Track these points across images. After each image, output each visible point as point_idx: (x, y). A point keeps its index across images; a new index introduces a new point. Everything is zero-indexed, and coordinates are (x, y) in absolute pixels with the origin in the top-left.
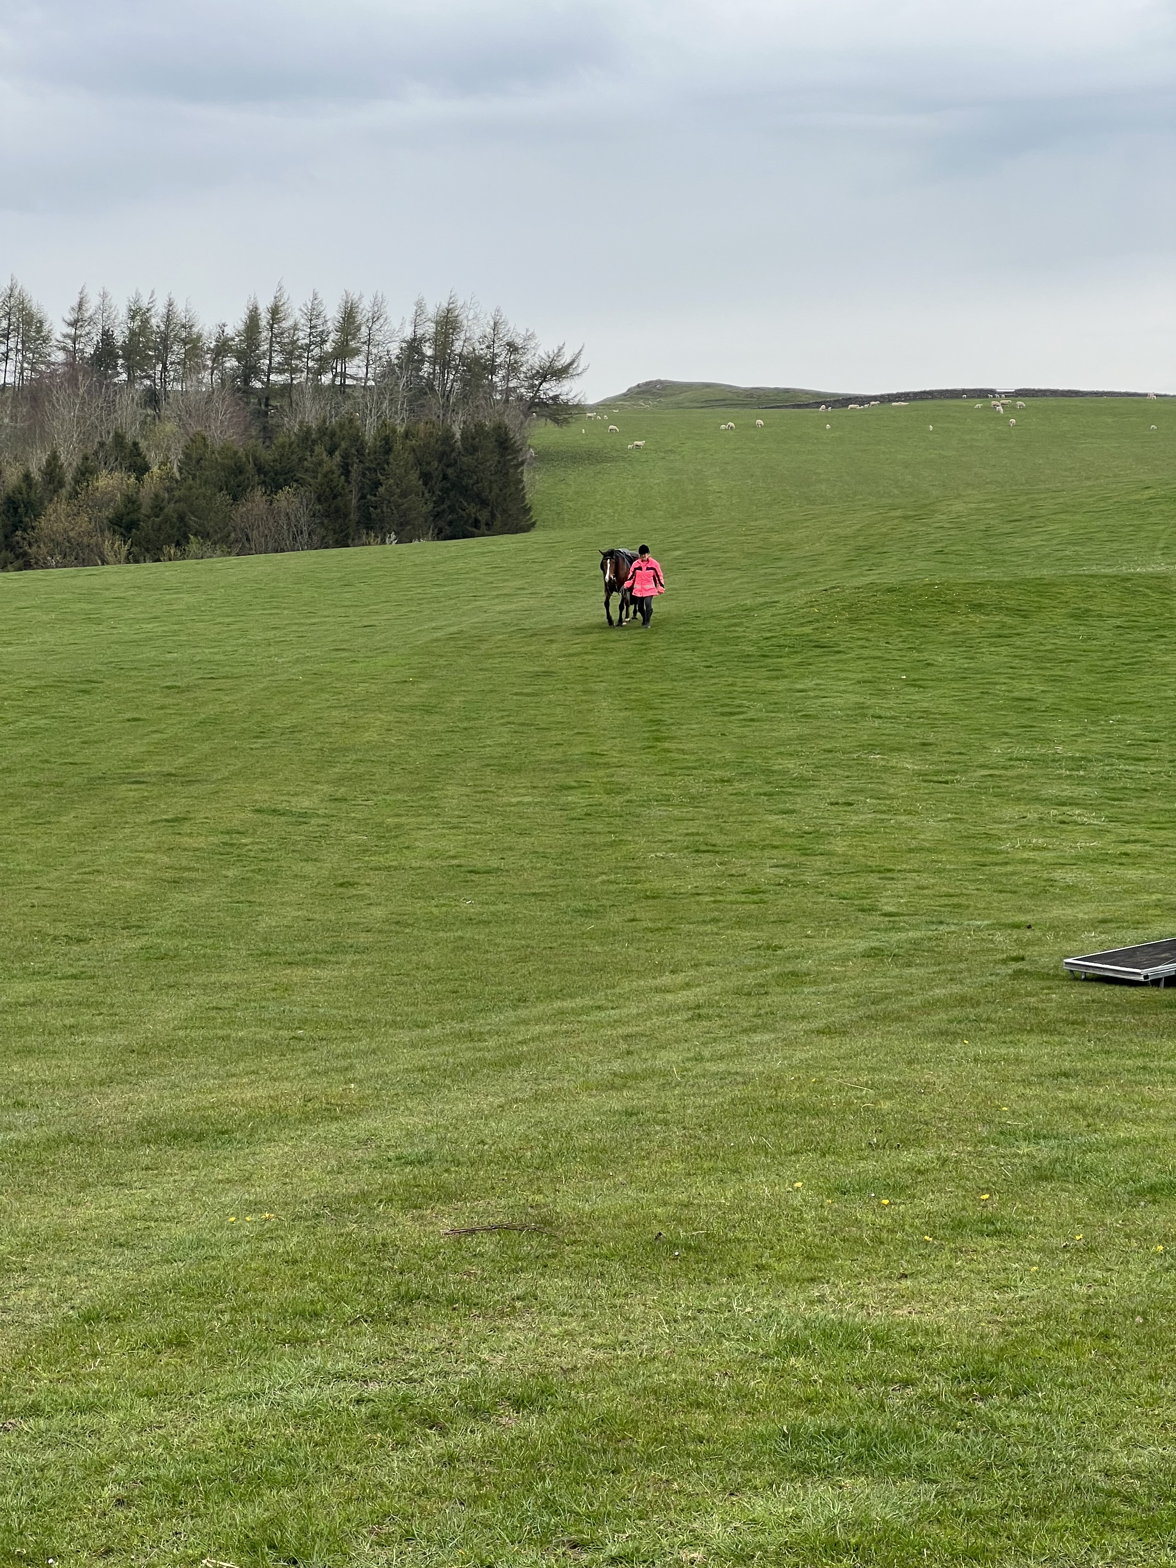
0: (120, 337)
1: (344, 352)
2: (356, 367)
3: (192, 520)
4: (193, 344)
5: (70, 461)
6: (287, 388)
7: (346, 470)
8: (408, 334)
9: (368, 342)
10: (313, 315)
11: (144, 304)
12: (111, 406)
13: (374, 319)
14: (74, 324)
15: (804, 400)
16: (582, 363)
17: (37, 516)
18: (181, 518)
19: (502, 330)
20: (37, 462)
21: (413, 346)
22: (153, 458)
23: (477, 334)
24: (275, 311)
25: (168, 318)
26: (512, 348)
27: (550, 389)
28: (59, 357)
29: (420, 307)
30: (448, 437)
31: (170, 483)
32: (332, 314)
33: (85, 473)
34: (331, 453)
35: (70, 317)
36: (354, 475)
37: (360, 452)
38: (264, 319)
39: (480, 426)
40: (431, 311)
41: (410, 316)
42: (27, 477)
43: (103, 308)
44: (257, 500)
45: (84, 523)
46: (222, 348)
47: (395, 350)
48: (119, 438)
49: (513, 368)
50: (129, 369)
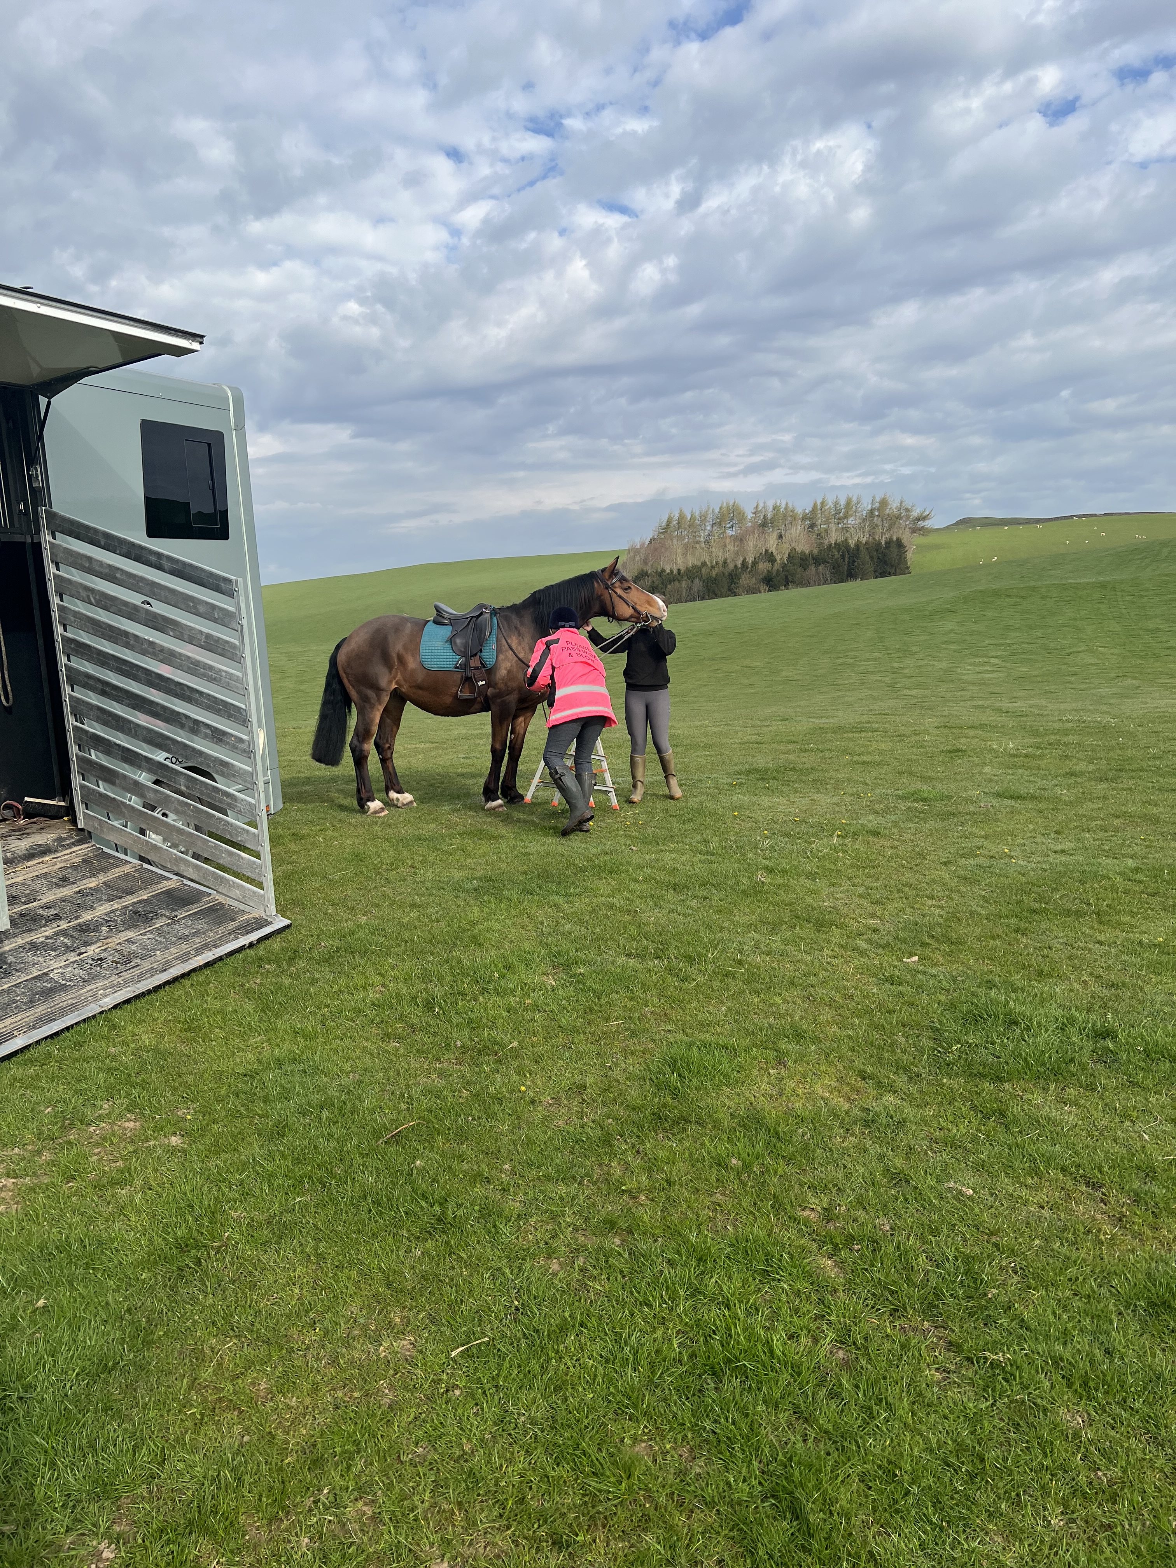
0: (769, 516)
1: (846, 517)
2: (851, 521)
3: (790, 578)
4: (794, 518)
5: (750, 560)
6: (826, 531)
7: (843, 557)
8: (870, 507)
9: (856, 512)
10: (836, 504)
11: (778, 504)
12: (766, 541)
13: (858, 503)
14: (755, 513)
15: (1021, 521)
16: (932, 514)
17: (739, 579)
18: (786, 577)
19: (904, 504)
20: (739, 563)
21: (872, 511)
22: (778, 558)
23: (895, 506)
24: (822, 503)
25: (786, 508)
26: (907, 510)
27: (921, 524)
28: (750, 524)
29: (874, 498)
30: (879, 543)
31: (784, 566)
32: (843, 502)
33: (755, 563)
34: (839, 552)
35: (753, 511)
36: (847, 559)
37: (848, 551)
38: (819, 505)
39: (891, 539)
40: (878, 499)
41: (870, 502)
42: (736, 566)
43: (764, 507)
44: (813, 568)
45: (754, 580)
46: (804, 519)
47: (864, 513)
48: (766, 551)
49: (908, 517)
50: (773, 527)
